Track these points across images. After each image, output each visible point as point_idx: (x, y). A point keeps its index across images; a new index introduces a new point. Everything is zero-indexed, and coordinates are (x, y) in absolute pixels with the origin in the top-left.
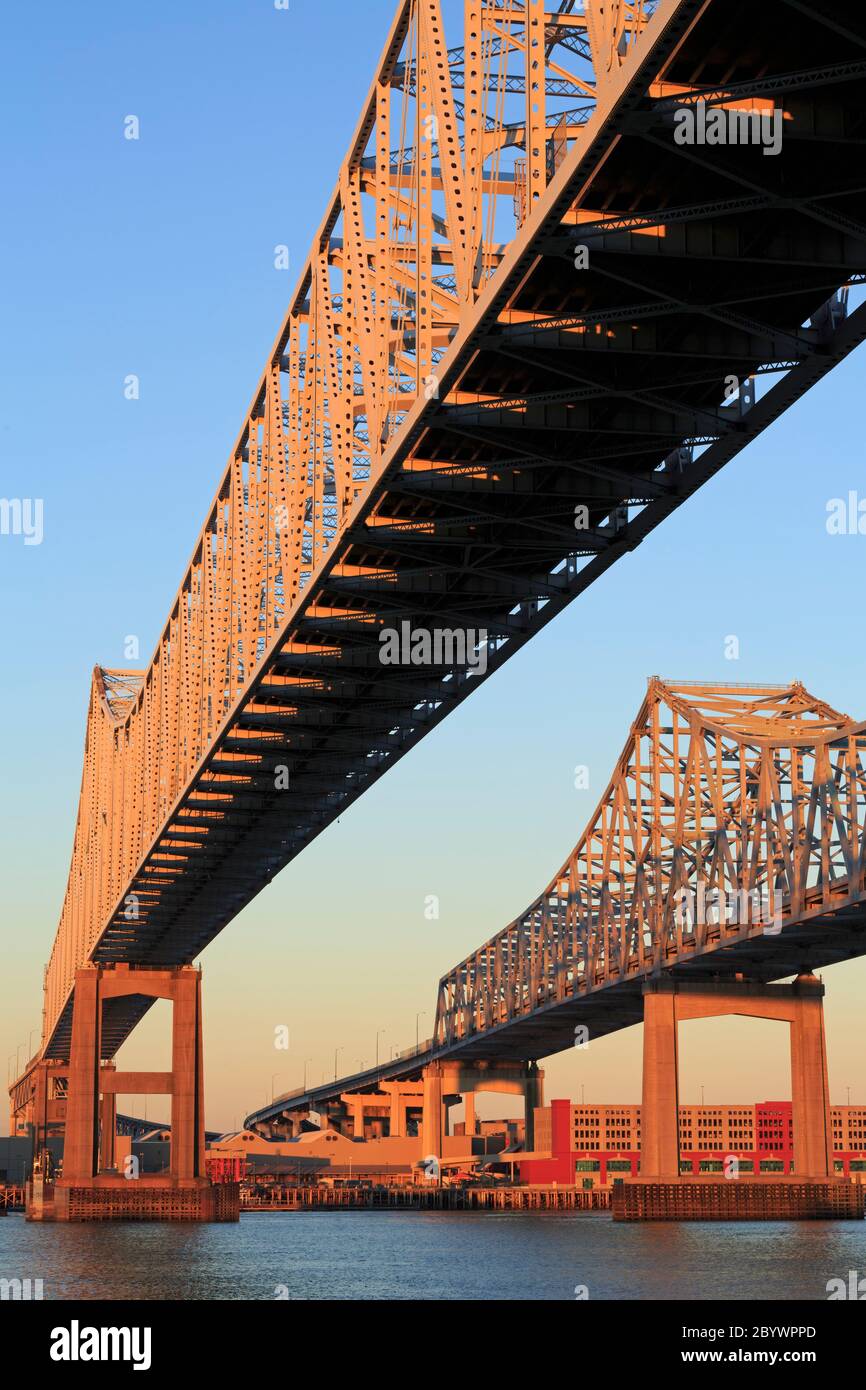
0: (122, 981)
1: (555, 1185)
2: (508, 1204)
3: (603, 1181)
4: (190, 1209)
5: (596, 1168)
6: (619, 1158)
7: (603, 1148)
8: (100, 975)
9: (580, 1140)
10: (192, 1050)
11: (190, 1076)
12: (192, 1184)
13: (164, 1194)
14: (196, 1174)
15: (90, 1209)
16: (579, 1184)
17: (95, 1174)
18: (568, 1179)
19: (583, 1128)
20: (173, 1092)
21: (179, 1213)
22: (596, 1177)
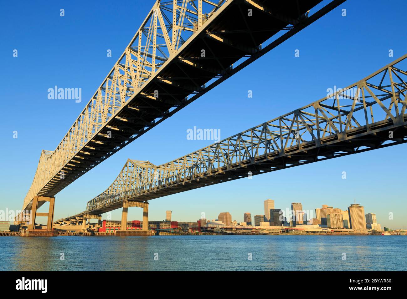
0: (42, 199)
1: (103, 232)
2: (96, 235)
3: (110, 231)
4: (50, 234)
5: (109, 229)
6: (117, 228)
7: (110, 227)
8: (38, 197)
9: (107, 226)
10: (52, 210)
11: (52, 214)
12: (50, 231)
13: (45, 232)
14: (51, 229)
15: (32, 234)
16: (106, 232)
17: (34, 229)
18: (105, 231)
19: (107, 224)
20: (48, 216)
21: (47, 235)
22: (109, 231)
